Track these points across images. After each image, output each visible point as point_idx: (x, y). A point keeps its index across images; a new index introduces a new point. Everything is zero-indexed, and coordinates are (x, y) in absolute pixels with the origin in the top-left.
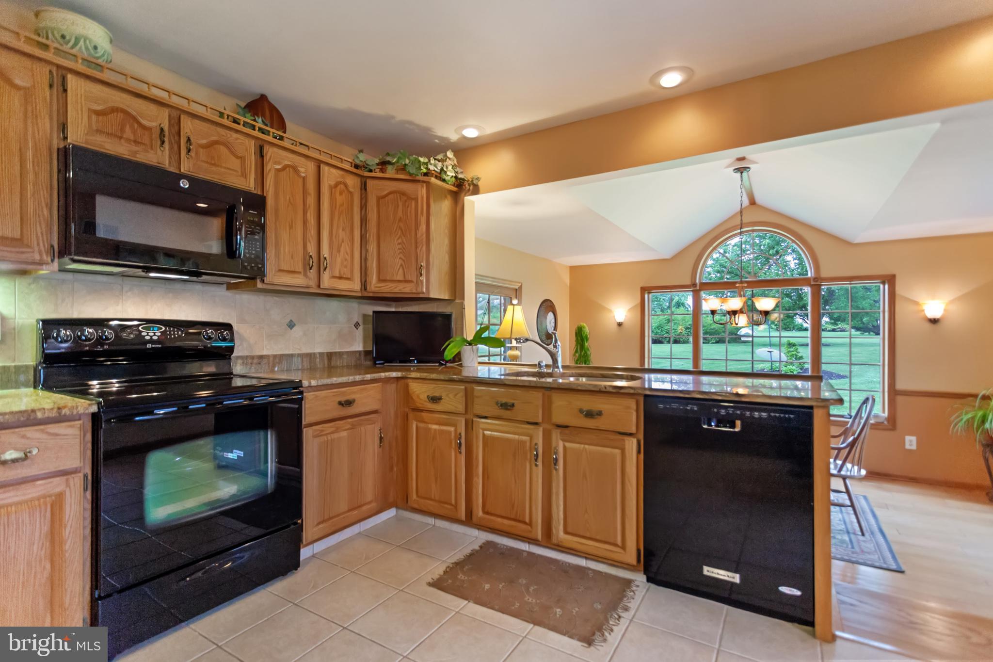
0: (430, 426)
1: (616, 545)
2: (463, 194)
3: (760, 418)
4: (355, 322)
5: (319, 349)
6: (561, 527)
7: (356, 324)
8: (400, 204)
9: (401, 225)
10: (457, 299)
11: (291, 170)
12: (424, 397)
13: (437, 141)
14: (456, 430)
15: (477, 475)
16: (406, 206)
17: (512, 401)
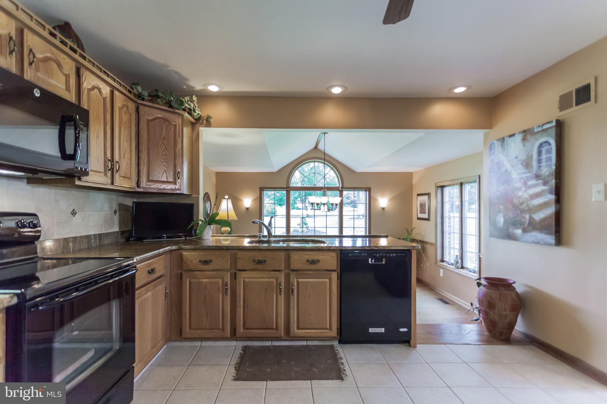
0: (201, 280)
1: (326, 329)
2: (198, 126)
3: (393, 257)
4: (115, 210)
5: (93, 231)
6: (296, 327)
7: (115, 211)
8: (164, 127)
9: (165, 142)
10: (193, 194)
11: (97, 90)
12: (196, 262)
13: (185, 87)
14: (223, 282)
15: (240, 307)
16: (168, 129)
17: (265, 259)
